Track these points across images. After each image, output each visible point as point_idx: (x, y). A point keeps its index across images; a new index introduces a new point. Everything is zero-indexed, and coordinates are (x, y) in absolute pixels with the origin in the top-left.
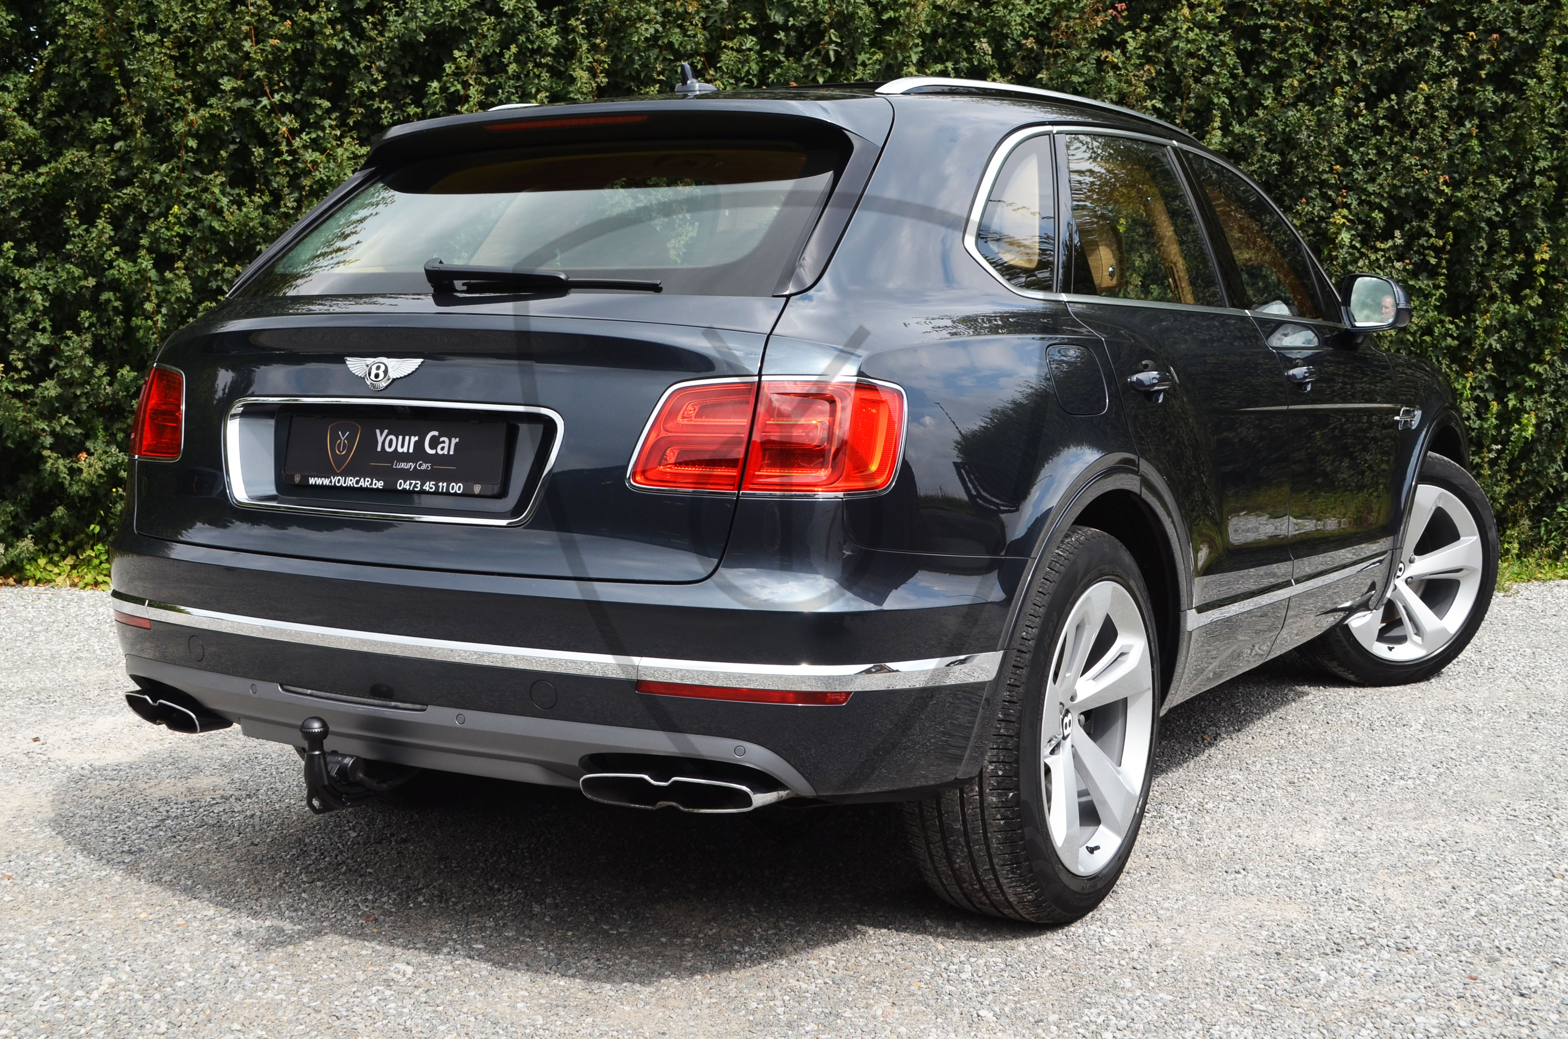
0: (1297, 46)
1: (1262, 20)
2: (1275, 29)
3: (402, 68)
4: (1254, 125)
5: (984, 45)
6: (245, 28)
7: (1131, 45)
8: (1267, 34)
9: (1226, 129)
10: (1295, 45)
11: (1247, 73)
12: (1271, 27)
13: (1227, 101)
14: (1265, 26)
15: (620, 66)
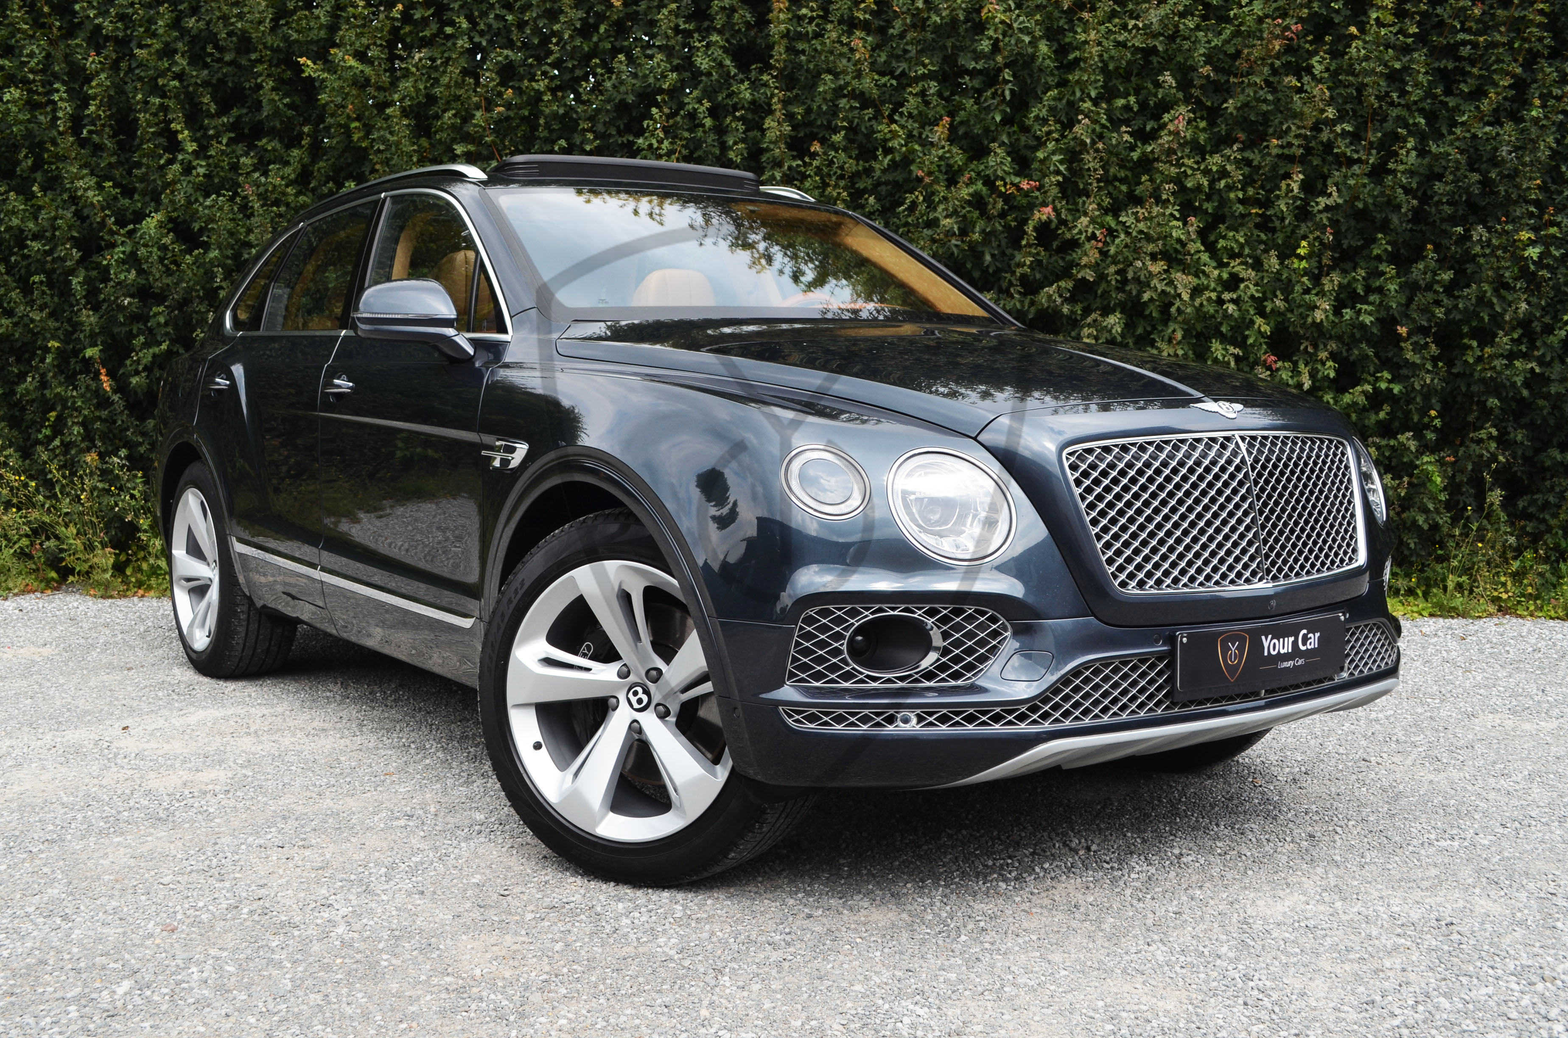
0: (1503, 61)
1: (1461, 36)
2: (1475, 45)
3: (618, 128)
4: (1451, 144)
5: (1168, 78)
6: (475, 99)
7: (1318, 69)
8: (1466, 51)
9: (1422, 152)
10: (1499, 61)
11: (1448, 92)
12: (1469, 42)
13: (1423, 121)
14: (1464, 43)
15: (813, 116)
